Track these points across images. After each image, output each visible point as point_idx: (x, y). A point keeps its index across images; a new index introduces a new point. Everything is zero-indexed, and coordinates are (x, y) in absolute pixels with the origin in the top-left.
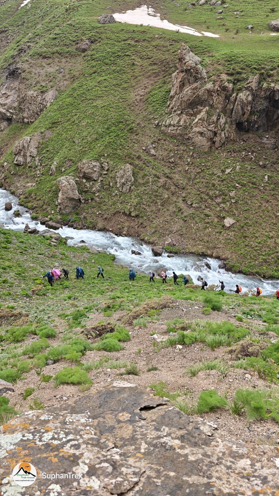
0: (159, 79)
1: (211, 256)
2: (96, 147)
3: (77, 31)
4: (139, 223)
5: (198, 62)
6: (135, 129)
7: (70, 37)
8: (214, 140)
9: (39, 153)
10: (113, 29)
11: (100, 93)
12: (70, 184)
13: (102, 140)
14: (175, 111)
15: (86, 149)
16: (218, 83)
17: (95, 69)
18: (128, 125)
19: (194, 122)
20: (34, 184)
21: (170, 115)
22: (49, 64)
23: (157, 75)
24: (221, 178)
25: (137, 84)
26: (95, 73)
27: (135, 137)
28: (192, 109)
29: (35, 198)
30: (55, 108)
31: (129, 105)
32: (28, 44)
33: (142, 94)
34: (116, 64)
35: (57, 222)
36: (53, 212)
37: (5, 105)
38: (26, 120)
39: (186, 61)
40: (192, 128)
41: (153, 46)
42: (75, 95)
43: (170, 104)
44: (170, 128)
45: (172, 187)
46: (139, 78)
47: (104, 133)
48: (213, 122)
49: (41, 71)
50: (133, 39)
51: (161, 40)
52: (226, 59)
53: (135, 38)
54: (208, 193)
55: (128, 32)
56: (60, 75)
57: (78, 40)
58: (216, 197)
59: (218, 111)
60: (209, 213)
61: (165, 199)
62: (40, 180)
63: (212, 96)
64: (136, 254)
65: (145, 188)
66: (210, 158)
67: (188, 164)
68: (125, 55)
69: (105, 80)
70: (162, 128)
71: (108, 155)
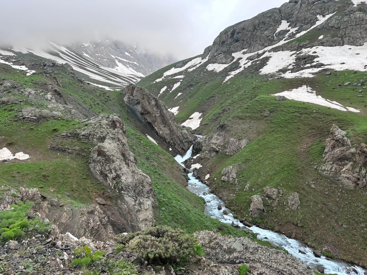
0: (316, 139)
1: (358, 265)
2: (275, 179)
3: (261, 105)
4: (304, 232)
5: (344, 135)
6: (300, 170)
7: (257, 108)
8: (358, 183)
9: (238, 176)
10: (285, 105)
11: (277, 145)
12: (259, 200)
13: (279, 175)
14: (328, 162)
15: (268, 179)
16: (359, 148)
17: (273, 129)
18: (296, 167)
19: (342, 171)
20: (234, 195)
21: (325, 164)
22: (244, 123)
23: (315, 136)
24: (364, 210)
25: (301, 141)
26: (273, 131)
27: (301, 175)
28: (341, 162)
29: (236, 204)
30: (248, 150)
31: (296, 154)
32: (229, 107)
33: (305, 147)
34: (287, 127)
35: (250, 223)
36: (247, 216)
37: (216, 144)
38: (227, 153)
39: (336, 134)
40: (341, 174)
41: (312, 117)
42: (260, 144)
43: (325, 156)
44: (325, 172)
45: (327, 211)
46: (303, 137)
47: (280, 171)
48: (357, 172)
49: (238, 127)
50: (298, 112)
51: (317, 113)
52: (364, 133)
53: (300, 112)
54: (354, 219)
55: (295, 107)
56: (250, 130)
57: (262, 110)
58: (361, 223)
59: (360, 165)
60: (356, 233)
61: (322, 218)
62: (239, 193)
63: (355, 156)
64: (302, 253)
65: (308, 209)
66: (355, 195)
67: (338, 197)
68: (293, 122)
69: (280, 137)
70: (319, 171)
71: (283, 185)
